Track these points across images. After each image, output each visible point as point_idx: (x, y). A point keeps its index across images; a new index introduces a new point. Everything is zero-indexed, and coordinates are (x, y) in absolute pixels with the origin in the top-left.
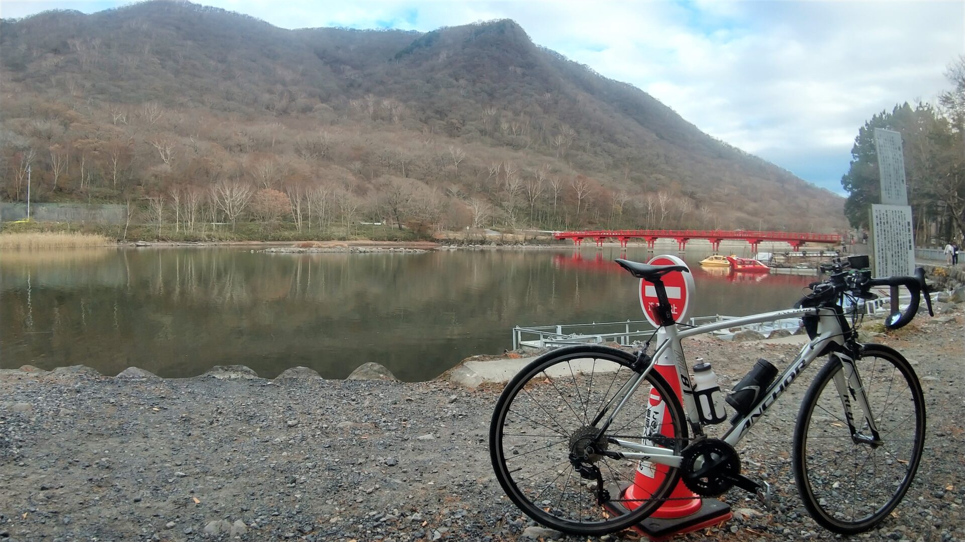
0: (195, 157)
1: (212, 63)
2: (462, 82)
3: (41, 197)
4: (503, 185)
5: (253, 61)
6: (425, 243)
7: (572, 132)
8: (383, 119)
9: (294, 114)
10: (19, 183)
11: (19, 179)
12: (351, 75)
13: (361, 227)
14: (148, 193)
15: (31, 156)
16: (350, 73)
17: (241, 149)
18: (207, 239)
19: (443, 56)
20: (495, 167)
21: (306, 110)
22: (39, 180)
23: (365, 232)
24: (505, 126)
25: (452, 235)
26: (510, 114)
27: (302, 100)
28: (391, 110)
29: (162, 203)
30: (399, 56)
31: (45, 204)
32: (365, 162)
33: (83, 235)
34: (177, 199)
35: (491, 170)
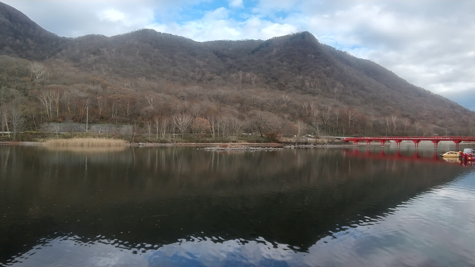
0: (164, 103)
1: (167, 59)
2: (285, 63)
3: (93, 121)
4: (310, 114)
5: (185, 57)
6: (275, 144)
7: (342, 86)
8: (247, 82)
9: (205, 81)
10: (82, 114)
11: (82, 112)
12: (230, 62)
13: (243, 136)
14: (143, 120)
15: (88, 101)
16: (230, 61)
17: (183, 98)
18: (171, 142)
19: (275, 51)
20: (305, 105)
21: (210, 79)
22: (92, 113)
23: (245, 138)
24: (307, 84)
25: (289, 140)
26: (310, 78)
27: (208, 75)
28: (251, 78)
29: (150, 125)
30: (253, 52)
31: (95, 124)
32: (242, 104)
33: (114, 139)
34: (157, 122)
35: (303, 106)
